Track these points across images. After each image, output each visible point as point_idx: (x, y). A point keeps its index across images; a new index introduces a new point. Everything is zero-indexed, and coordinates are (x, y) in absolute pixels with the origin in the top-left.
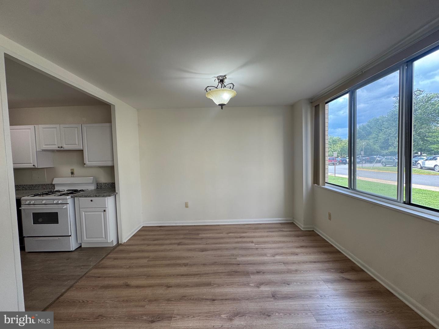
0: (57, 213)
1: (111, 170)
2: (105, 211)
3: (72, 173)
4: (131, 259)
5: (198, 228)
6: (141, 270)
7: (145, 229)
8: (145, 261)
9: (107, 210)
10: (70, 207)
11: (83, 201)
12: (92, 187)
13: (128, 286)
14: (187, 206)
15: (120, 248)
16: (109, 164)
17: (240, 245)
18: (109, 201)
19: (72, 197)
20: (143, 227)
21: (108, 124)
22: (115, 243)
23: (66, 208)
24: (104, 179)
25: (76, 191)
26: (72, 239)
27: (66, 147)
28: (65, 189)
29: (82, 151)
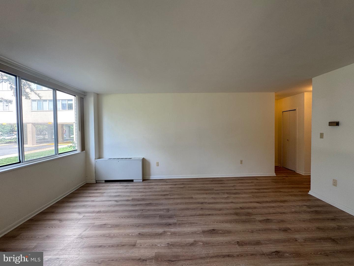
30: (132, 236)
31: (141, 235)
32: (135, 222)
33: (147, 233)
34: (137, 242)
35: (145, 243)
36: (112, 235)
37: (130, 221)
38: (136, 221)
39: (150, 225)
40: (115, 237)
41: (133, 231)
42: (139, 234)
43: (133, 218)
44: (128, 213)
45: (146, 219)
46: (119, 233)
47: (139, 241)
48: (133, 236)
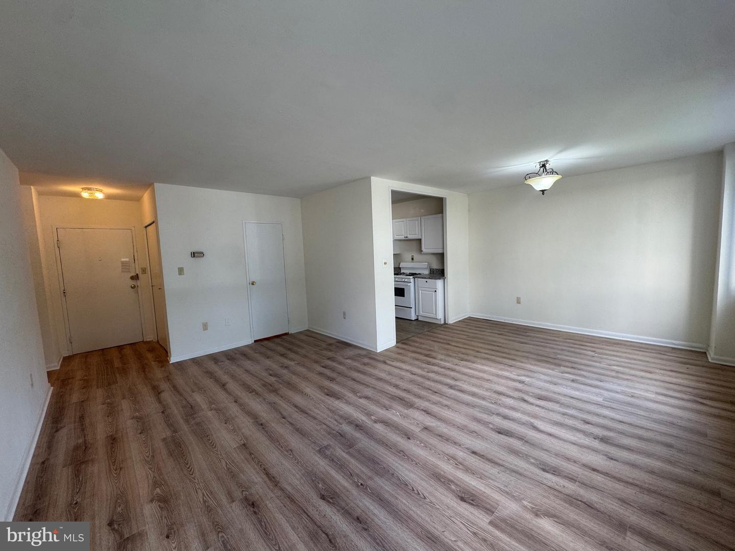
0: (403, 289)
1: (441, 257)
2: (435, 291)
3: (412, 259)
4: (454, 333)
5: (527, 328)
6: (461, 340)
7: (470, 319)
8: (465, 337)
9: (437, 291)
10: (412, 285)
11: (421, 281)
12: (427, 272)
13: (449, 344)
14: (518, 302)
15: (446, 326)
16: (440, 251)
17: (573, 349)
18: (439, 283)
19: (413, 278)
20: (469, 317)
21: (440, 215)
22: (442, 322)
23: (410, 286)
24: (436, 266)
25: (416, 274)
26: (413, 310)
27: (410, 237)
28: (408, 272)
29: (420, 240)
30: (421, 442)
31: (408, 436)
32: (402, 463)
33: (398, 434)
34: (419, 430)
35: (411, 423)
36: (452, 461)
37: (407, 472)
38: (397, 464)
39: (381, 442)
40: (447, 455)
41: (414, 448)
42: (409, 439)
43: (397, 476)
44: (397, 498)
45: (377, 456)
46: (440, 458)
47: (417, 430)
48: (419, 441)
